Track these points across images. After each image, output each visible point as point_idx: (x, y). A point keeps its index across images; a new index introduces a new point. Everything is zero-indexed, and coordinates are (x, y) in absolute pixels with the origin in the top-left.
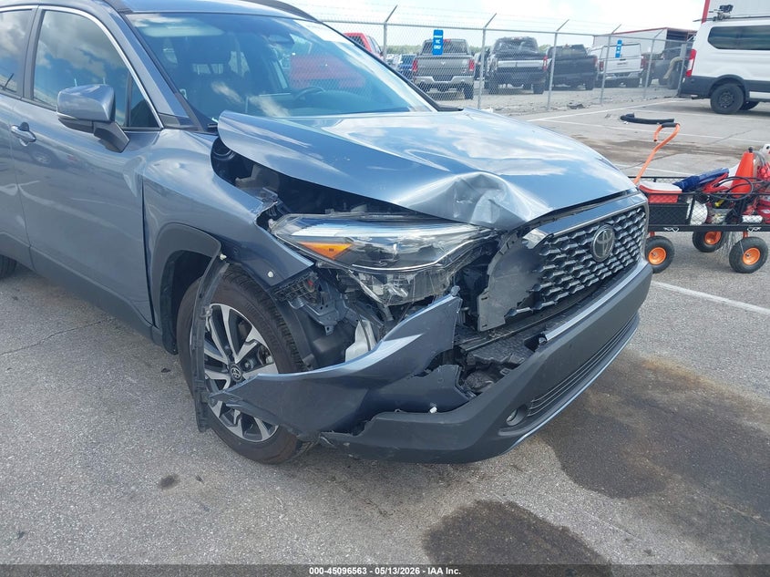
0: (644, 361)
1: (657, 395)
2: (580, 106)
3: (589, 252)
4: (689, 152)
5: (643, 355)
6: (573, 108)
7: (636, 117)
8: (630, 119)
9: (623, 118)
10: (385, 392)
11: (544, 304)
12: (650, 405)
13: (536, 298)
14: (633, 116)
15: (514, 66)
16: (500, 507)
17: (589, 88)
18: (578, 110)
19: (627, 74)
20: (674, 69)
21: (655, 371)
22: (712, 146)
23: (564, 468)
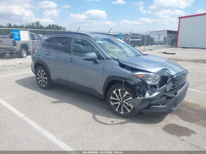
0: (188, 102)
1: (193, 107)
2: (152, 50)
3: (181, 79)
4: (181, 61)
5: (188, 101)
6: (150, 50)
7: (167, 52)
8: (165, 53)
9: (164, 53)
10: (153, 102)
11: (175, 88)
12: (192, 109)
13: (174, 86)
14: (166, 52)
15: (134, 40)
16: (173, 124)
17: (151, 45)
18: (151, 51)
19: (160, 42)
20: (171, 41)
21: (191, 104)
22: (186, 59)
23: (181, 119)
